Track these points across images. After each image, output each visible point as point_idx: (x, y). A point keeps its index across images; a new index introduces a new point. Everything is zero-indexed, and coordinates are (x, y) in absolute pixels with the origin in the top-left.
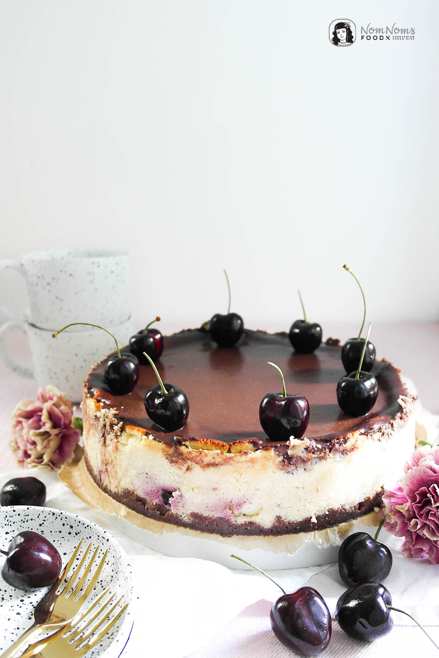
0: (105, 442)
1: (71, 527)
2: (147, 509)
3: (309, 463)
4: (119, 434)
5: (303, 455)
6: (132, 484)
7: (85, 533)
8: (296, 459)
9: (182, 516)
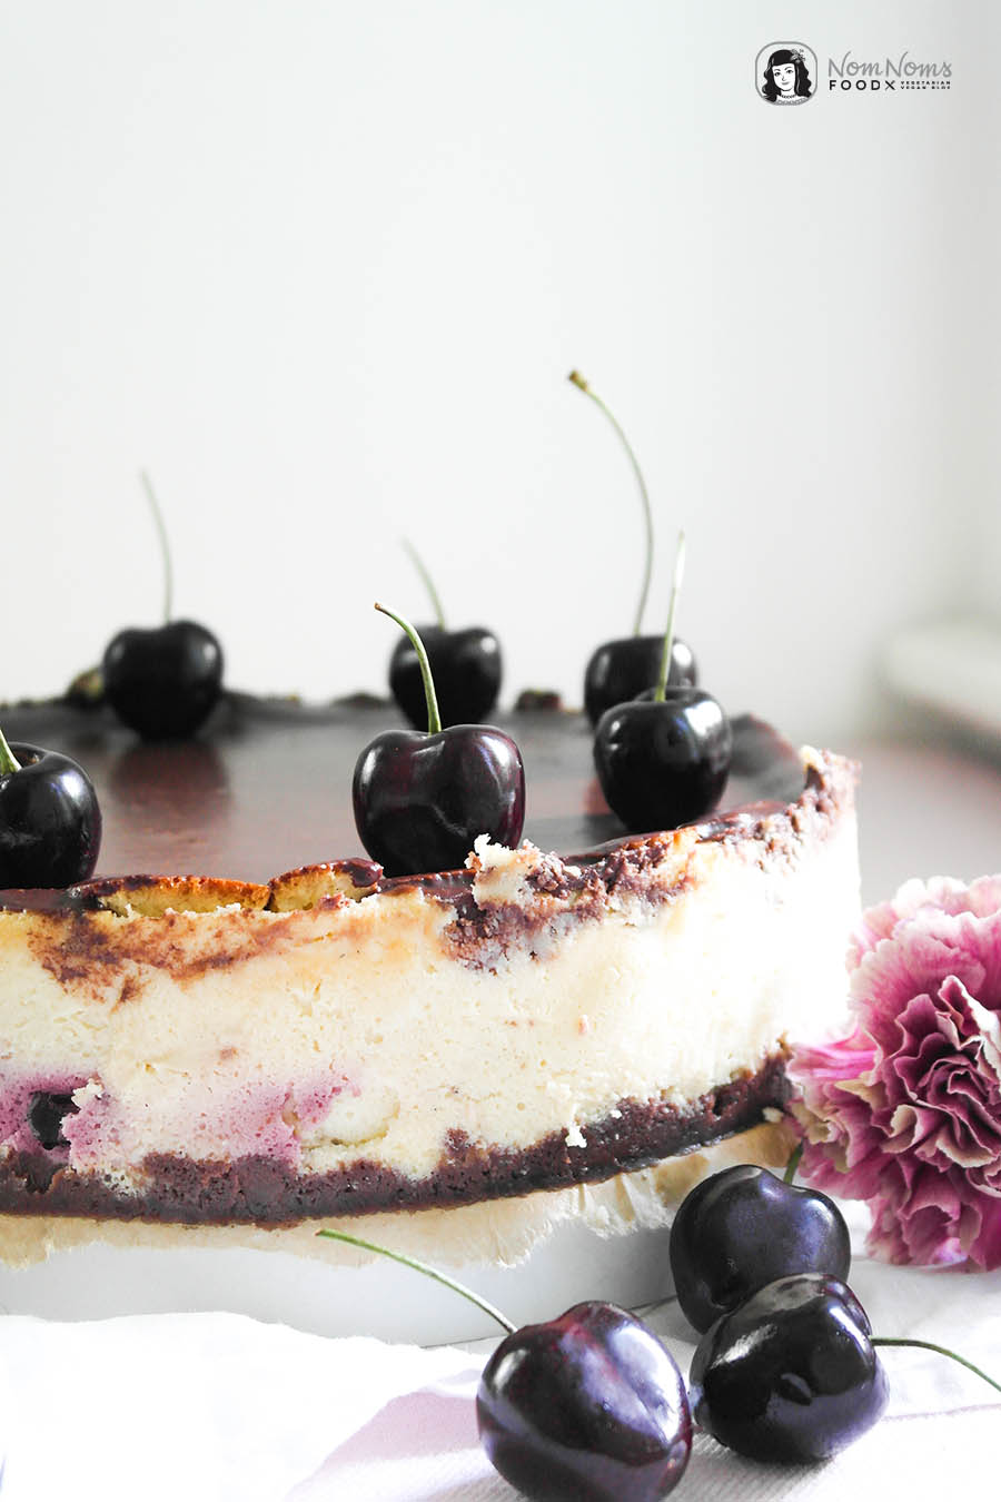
3: (546, 929)
5: (525, 899)
8: (500, 917)
9: (114, 1175)
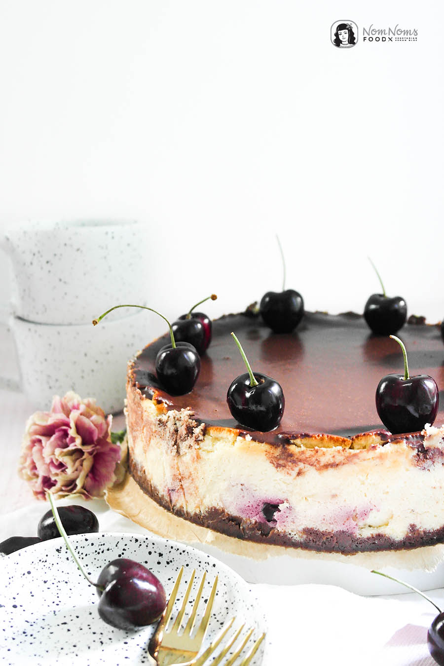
0: (178, 452)
1: (161, 555)
2: (243, 529)
4: (201, 438)
5: (442, 446)
6: (221, 500)
7: (180, 561)
8: (432, 452)
9: (292, 533)
